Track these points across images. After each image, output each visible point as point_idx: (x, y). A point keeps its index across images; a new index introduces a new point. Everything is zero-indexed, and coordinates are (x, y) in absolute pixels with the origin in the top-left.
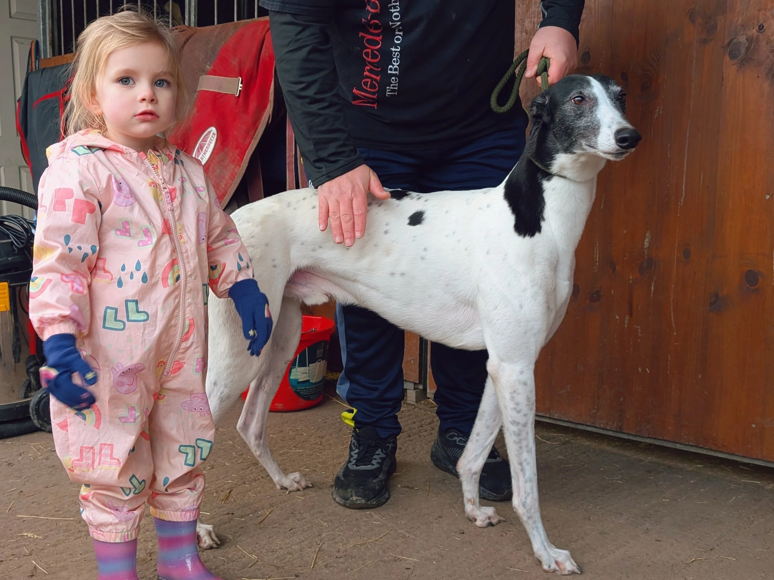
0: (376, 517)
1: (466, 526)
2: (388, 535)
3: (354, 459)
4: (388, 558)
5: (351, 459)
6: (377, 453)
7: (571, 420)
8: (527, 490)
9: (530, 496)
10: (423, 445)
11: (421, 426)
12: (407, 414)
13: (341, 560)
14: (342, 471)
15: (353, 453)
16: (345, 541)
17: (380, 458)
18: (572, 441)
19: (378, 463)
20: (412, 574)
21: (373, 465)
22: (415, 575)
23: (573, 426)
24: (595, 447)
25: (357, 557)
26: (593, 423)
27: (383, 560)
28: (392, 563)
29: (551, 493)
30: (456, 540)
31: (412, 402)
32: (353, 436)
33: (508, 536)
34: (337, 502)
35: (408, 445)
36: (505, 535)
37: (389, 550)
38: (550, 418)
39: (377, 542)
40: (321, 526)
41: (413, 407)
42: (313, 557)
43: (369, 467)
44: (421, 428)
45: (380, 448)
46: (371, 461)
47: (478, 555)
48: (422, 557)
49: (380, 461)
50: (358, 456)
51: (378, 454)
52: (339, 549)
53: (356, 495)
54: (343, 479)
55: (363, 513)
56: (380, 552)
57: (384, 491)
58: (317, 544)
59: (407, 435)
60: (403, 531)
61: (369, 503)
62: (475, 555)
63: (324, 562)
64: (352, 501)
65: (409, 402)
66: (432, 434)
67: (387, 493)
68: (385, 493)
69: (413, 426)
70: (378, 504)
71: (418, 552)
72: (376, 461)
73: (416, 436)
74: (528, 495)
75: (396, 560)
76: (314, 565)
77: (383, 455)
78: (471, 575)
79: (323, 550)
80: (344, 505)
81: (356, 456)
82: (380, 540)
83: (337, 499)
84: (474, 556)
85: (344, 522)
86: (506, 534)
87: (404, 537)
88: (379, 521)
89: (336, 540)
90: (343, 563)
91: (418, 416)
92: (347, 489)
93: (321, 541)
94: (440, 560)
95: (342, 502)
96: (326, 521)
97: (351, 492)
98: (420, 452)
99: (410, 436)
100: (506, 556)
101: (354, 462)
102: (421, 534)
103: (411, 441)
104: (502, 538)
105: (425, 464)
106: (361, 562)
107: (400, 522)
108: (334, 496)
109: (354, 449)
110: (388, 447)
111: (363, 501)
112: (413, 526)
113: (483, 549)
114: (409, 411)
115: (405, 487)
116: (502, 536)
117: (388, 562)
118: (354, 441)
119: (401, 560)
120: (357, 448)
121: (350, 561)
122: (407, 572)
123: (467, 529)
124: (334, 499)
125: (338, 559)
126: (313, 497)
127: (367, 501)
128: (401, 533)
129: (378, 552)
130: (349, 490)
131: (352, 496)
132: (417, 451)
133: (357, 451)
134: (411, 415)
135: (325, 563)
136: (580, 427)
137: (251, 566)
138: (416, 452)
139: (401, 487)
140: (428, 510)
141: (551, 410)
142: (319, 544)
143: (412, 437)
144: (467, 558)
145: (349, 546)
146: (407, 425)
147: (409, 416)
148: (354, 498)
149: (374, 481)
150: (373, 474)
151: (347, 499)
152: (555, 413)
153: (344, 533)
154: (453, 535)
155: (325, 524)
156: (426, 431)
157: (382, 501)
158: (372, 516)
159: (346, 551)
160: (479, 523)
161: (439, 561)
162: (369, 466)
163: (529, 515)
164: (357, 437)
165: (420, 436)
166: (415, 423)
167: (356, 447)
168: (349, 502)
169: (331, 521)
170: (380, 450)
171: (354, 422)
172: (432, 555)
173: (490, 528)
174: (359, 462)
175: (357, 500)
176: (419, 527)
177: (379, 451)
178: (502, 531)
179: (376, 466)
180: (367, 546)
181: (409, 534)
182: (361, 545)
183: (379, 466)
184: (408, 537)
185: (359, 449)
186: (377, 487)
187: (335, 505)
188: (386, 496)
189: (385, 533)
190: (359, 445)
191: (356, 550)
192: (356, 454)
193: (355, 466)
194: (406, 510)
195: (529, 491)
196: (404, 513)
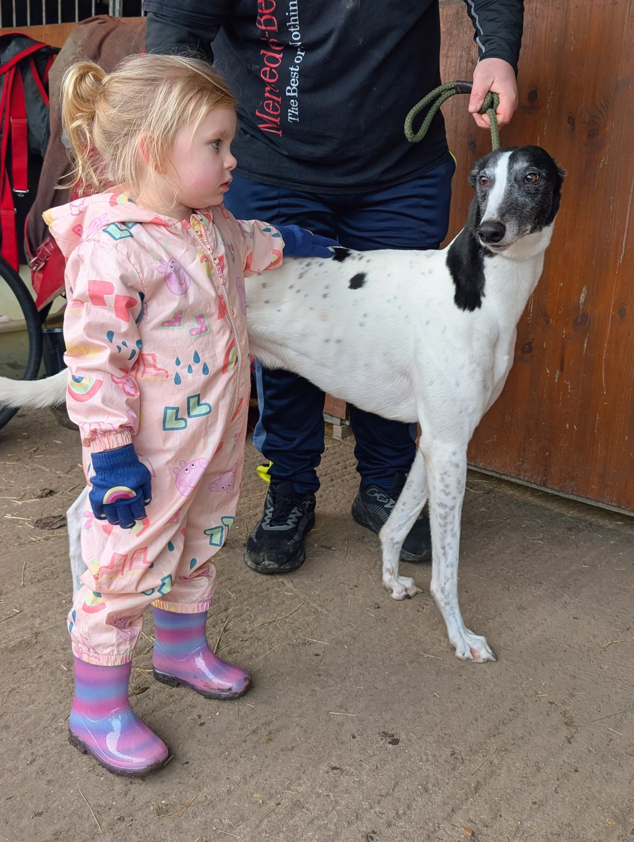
0: (289, 585)
1: (381, 599)
2: (299, 610)
3: (269, 518)
4: (297, 640)
5: (266, 518)
6: (293, 511)
7: (496, 470)
8: (447, 575)
9: (450, 581)
10: (345, 492)
11: (346, 468)
12: (332, 452)
13: (246, 644)
14: (256, 531)
15: (267, 511)
16: (253, 617)
17: (297, 517)
18: (496, 489)
19: (293, 523)
20: (321, 662)
21: (288, 525)
22: (324, 664)
23: (497, 475)
24: (518, 497)
25: (263, 640)
26: (518, 475)
27: (292, 643)
28: (301, 647)
29: (472, 556)
30: (371, 616)
31: (337, 438)
32: (268, 493)
33: (424, 611)
34: (248, 566)
35: (330, 491)
36: (421, 610)
37: (299, 630)
38: (475, 466)
39: (287, 620)
40: (229, 598)
41: (339, 443)
42: (217, 640)
43: (284, 528)
44: (345, 470)
45: (296, 506)
46: (287, 520)
47: (392, 636)
48: (334, 639)
49: (296, 520)
50: (273, 515)
51: (294, 513)
52: (246, 629)
53: (269, 560)
54: (255, 541)
55: (275, 580)
56: (289, 633)
57: (299, 552)
58: (222, 622)
59: (329, 479)
60: (315, 605)
61: (282, 567)
62: (389, 636)
63: (228, 646)
64: (264, 565)
65: (335, 437)
66: (355, 478)
67: (302, 556)
68: (300, 556)
69: (336, 467)
70: (292, 568)
71: (330, 632)
72: (292, 520)
73: (339, 480)
74: (448, 581)
75: (305, 644)
76: (216, 651)
77: (299, 514)
78: (384, 663)
79: (228, 630)
80: (256, 570)
81: (270, 515)
82: (290, 617)
83: (249, 563)
84: (388, 638)
85: (253, 593)
86: (423, 608)
87: (316, 612)
88: (292, 591)
89: (243, 616)
90: (248, 647)
91: (343, 455)
92: (258, 553)
93: (227, 618)
94: (352, 643)
95: (254, 566)
96: (235, 592)
97: (264, 556)
98: (341, 500)
99: (332, 480)
100: (420, 638)
101: (268, 521)
102: (334, 609)
103: (333, 486)
104: (419, 614)
105: (345, 517)
106: (267, 646)
107: (314, 592)
108: (246, 559)
109: (269, 507)
110: (305, 505)
111: (276, 566)
112: (327, 598)
113: (397, 629)
114: (334, 448)
115: (322, 546)
116: (418, 611)
117: (297, 646)
118: (269, 498)
119: (310, 644)
120: (272, 506)
121: (256, 645)
122: (316, 659)
123: (383, 602)
124: (246, 563)
125: (243, 642)
126: (223, 559)
127: (281, 566)
128: (313, 607)
129: (287, 632)
130: (262, 554)
131: (264, 560)
132: (339, 500)
133: (272, 509)
134: (336, 453)
135: (228, 648)
136: (504, 477)
137: (148, 652)
138: (337, 501)
139: (318, 547)
140: (344, 576)
141: (476, 459)
142: (225, 622)
143: (335, 481)
144: (380, 641)
145: (256, 625)
146: (331, 466)
147: (333, 454)
148: (267, 563)
149: (289, 544)
150: (288, 535)
151: (258, 563)
152: (480, 462)
153: (253, 608)
154: (368, 610)
155: (233, 595)
156: (350, 474)
157: (296, 565)
158: (285, 585)
159: (253, 631)
160: (395, 595)
161: (350, 645)
162: (283, 526)
163: (447, 601)
164: (273, 492)
165: (342, 481)
166: (339, 463)
167: (271, 504)
168: (260, 566)
169: (240, 591)
170: (296, 508)
171: (270, 476)
172: (343, 636)
173: (407, 601)
174: (274, 521)
175: (269, 565)
176: (333, 600)
177: (295, 510)
178: (419, 605)
179: (292, 526)
180: (276, 625)
181: (322, 608)
182: (270, 623)
183: (294, 526)
184: (321, 612)
185: (274, 507)
186: (291, 551)
187: (245, 571)
188: (301, 559)
189: (297, 608)
190: (275, 503)
191: (263, 630)
192: (270, 512)
193: (269, 526)
194: (321, 576)
195: (450, 576)
196: (319, 581)
